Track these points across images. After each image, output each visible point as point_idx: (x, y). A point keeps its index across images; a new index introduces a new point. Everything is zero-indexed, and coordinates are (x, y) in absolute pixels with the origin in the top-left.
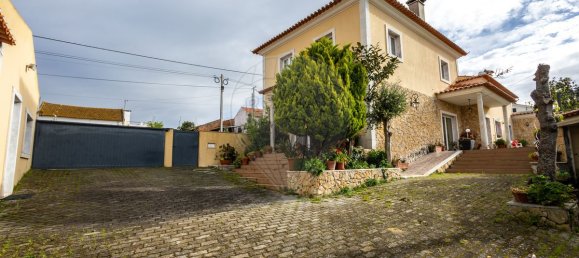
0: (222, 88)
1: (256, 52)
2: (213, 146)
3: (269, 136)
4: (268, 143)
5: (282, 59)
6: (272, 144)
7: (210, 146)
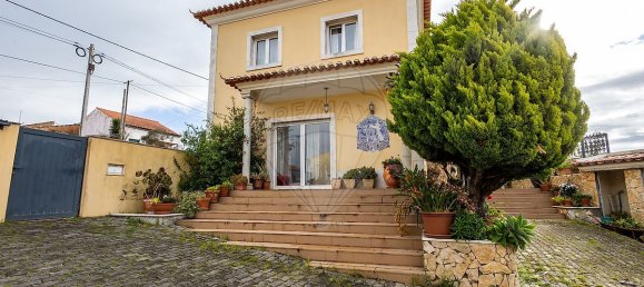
0: (91, 68)
1: (201, 16)
2: (118, 170)
3: (240, 159)
4: (238, 170)
5: (254, 38)
6: (246, 172)
7: (112, 170)
